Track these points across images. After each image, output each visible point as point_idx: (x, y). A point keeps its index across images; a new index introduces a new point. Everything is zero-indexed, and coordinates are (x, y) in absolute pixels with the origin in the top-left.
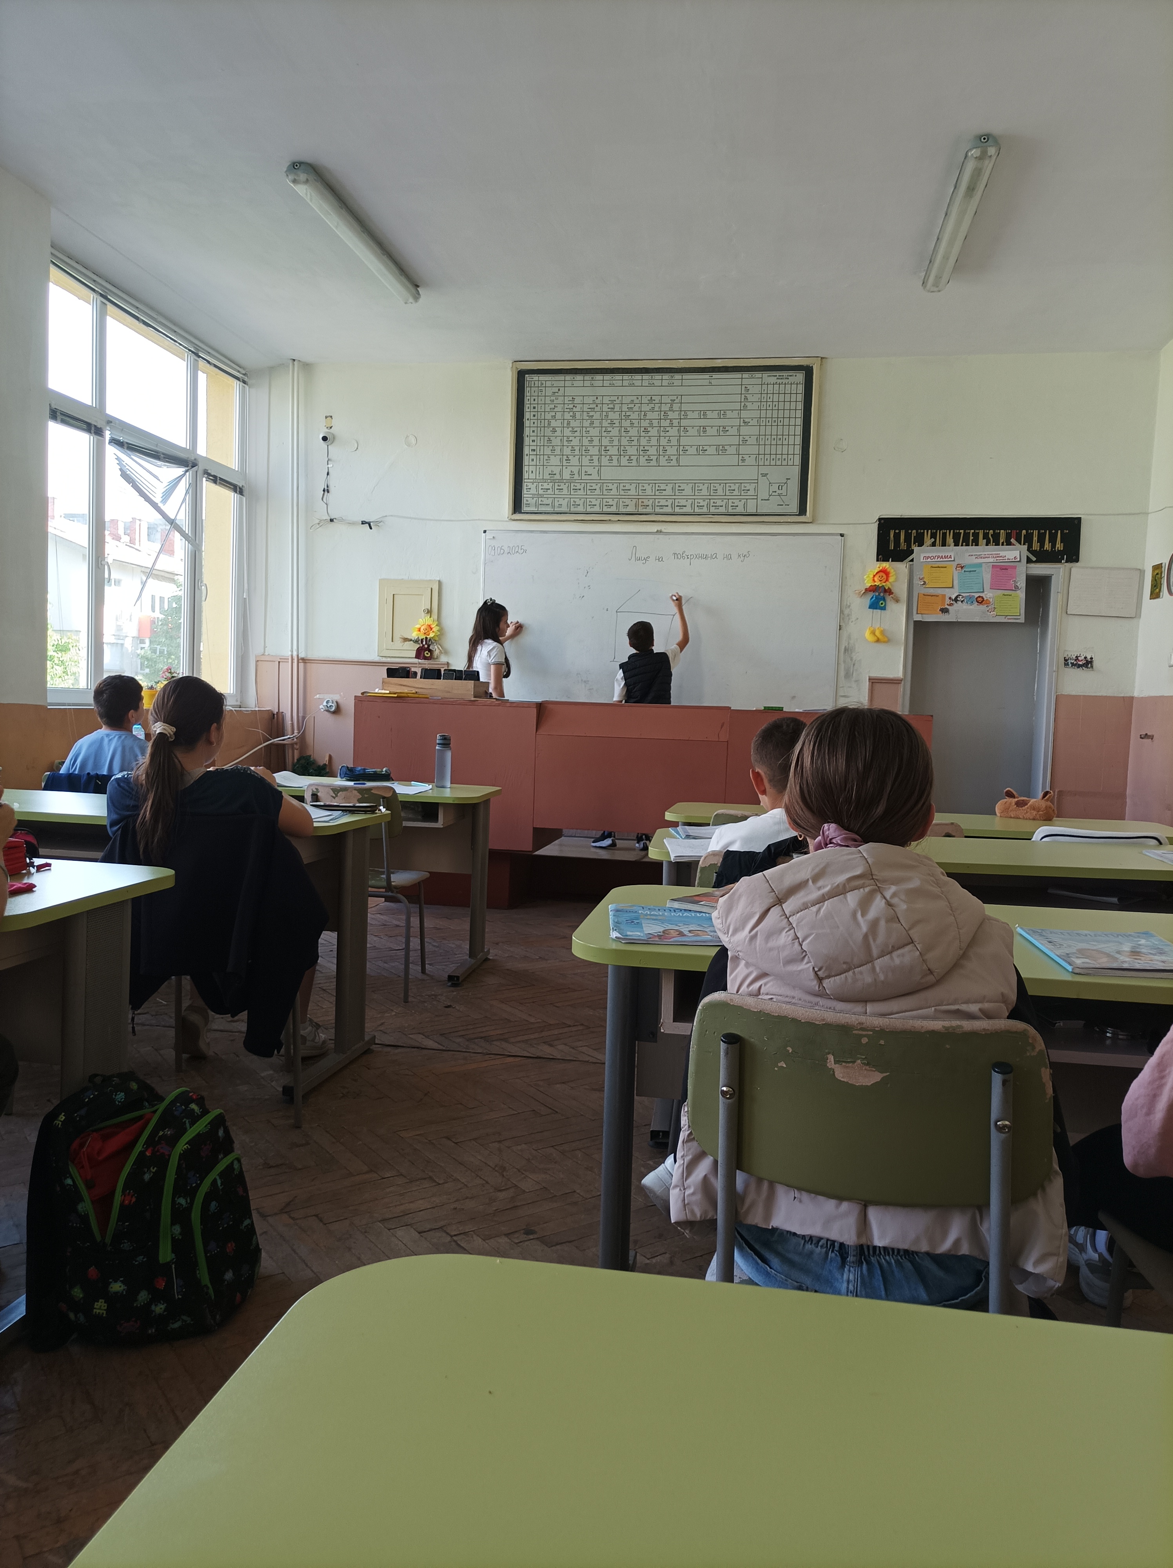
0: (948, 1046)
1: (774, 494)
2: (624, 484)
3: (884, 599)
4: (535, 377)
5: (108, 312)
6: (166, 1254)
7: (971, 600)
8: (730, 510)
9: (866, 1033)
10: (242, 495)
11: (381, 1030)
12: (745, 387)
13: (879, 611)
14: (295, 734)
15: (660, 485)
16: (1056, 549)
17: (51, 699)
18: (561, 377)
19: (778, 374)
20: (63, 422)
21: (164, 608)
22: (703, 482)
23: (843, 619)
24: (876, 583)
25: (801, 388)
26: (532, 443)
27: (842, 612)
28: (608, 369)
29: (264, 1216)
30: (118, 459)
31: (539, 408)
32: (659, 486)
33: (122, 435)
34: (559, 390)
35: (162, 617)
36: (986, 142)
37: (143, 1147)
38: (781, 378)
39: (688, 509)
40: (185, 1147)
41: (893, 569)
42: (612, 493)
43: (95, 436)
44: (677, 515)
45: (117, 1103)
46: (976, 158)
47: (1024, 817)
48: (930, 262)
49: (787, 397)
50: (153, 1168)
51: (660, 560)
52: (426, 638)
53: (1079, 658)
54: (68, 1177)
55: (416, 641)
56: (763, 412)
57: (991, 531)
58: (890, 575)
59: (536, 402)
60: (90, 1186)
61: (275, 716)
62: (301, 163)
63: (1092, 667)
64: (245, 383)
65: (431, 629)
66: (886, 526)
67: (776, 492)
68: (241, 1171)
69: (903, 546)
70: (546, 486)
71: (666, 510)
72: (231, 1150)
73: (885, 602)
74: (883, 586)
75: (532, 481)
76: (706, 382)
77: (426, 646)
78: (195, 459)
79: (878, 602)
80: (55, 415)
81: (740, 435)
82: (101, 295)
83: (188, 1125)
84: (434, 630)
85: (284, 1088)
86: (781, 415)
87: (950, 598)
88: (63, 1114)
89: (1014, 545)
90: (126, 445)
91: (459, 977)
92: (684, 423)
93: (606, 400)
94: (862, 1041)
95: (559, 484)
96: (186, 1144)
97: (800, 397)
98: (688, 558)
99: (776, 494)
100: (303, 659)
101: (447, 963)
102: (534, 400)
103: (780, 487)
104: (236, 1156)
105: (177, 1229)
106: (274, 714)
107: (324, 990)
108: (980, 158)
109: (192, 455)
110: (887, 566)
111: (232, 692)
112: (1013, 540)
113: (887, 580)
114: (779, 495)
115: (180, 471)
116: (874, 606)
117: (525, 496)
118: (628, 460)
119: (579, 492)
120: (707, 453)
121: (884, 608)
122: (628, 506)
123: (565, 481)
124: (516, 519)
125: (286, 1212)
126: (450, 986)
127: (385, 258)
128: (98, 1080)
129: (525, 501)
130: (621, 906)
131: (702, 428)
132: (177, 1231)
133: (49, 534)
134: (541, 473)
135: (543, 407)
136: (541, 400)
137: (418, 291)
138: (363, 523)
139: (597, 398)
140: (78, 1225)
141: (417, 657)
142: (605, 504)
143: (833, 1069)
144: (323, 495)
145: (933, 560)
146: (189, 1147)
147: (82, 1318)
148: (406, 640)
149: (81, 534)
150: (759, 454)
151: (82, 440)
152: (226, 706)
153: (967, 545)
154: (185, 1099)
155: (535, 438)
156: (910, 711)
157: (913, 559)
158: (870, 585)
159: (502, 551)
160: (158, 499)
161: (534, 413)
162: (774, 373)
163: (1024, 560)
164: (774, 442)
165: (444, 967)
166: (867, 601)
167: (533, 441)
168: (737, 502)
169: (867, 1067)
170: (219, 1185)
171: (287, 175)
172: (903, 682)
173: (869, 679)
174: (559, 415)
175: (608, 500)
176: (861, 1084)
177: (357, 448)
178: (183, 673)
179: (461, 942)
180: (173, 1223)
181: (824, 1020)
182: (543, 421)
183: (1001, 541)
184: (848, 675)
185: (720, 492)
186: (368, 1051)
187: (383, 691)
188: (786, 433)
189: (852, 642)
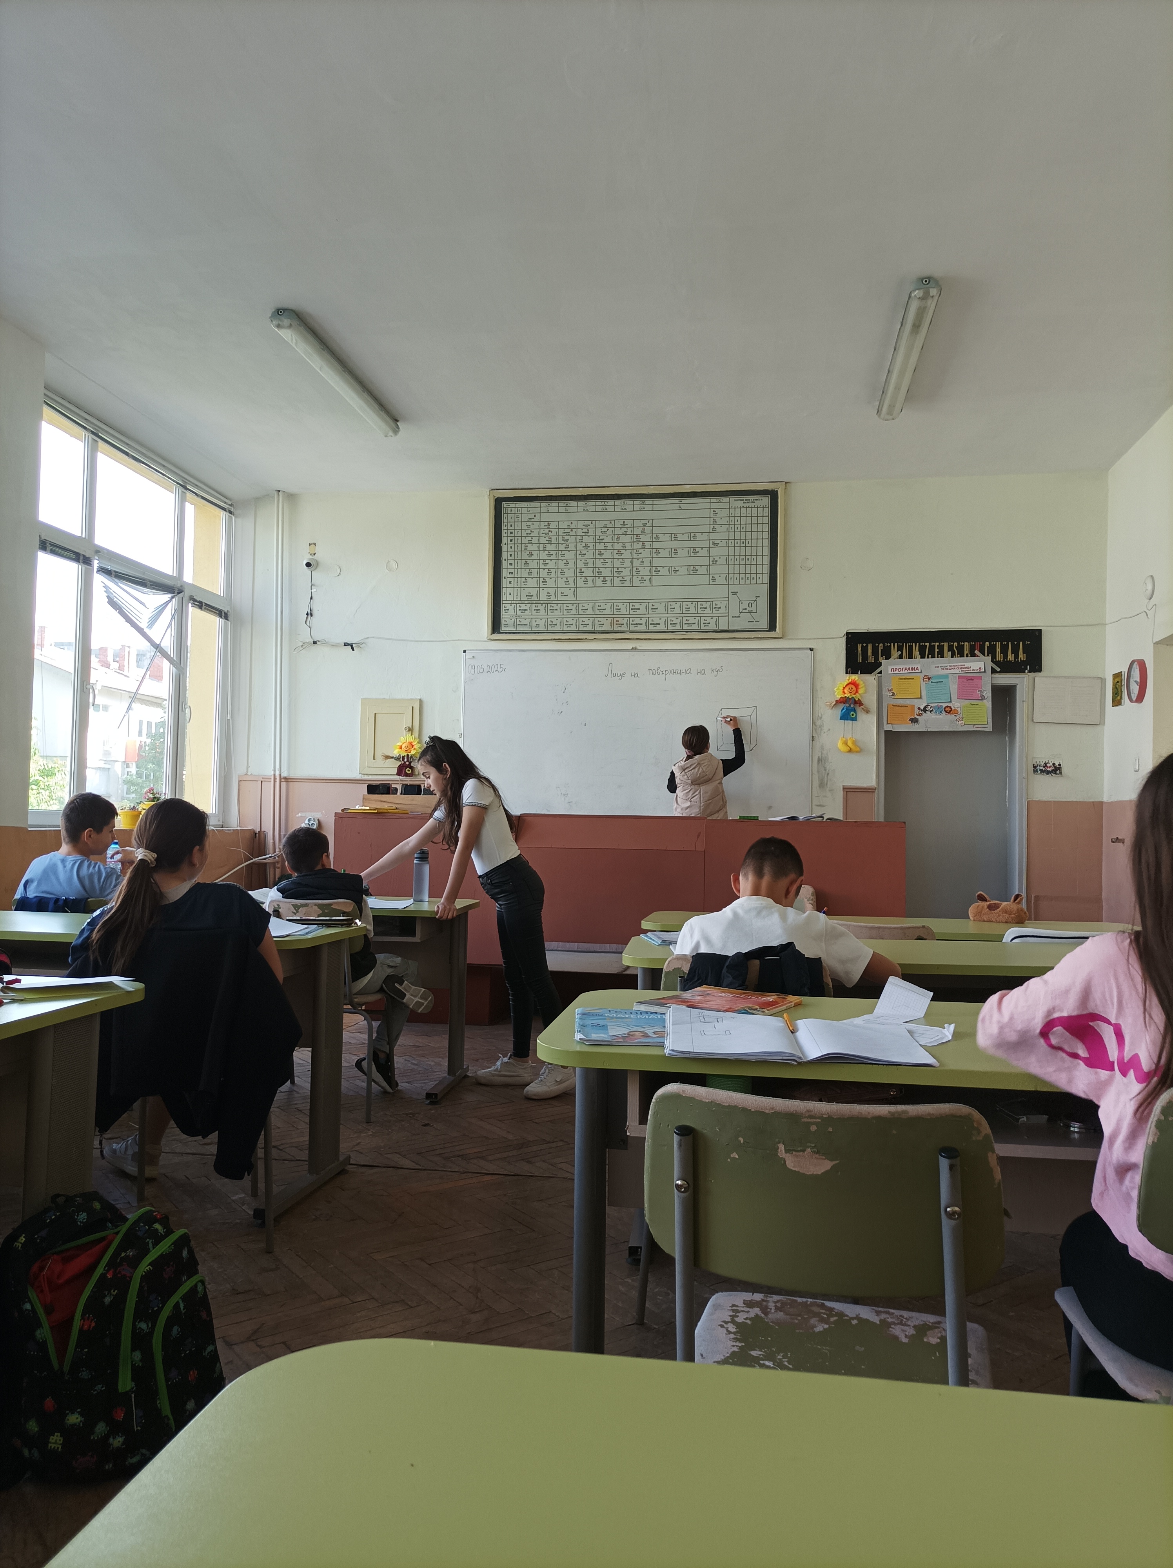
0: (894, 1132)
1: (744, 611)
2: (600, 604)
3: (855, 711)
4: (512, 504)
5: (99, 449)
6: (125, 1383)
7: (939, 710)
8: (703, 627)
9: (815, 1120)
10: (227, 620)
11: (356, 1151)
12: (714, 511)
13: (850, 722)
14: (277, 853)
15: (634, 604)
16: (1019, 659)
17: (32, 821)
18: (537, 504)
19: (744, 499)
20: (53, 552)
21: (151, 733)
22: (675, 600)
23: (815, 730)
24: (846, 695)
25: (767, 511)
26: (509, 567)
27: (814, 723)
28: (582, 495)
29: (229, 1345)
30: (105, 586)
31: (516, 533)
32: (633, 606)
33: (110, 564)
34: (535, 516)
35: (148, 741)
36: (927, 284)
37: (104, 1270)
38: (747, 502)
39: (661, 627)
40: (147, 1268)
41: (862, 681)
42: (587, 612)
43: (83, 565)
44: (651, 632)
45: (79, 1224)
46: (919, 298)
47: (996, 921)
48: (883, 392)
49: (754, 520)
50: (114, 1291)
51: (636, 676)
52: (408, 755)
53: (1048, 765)
54: (26, 1302)
55: (398, 759)
56: (732, 535)
57: (956, 644)
58: (860, 687)
59: (513, 528)
60: (49, 1311)
61: (257, 835)
62: (285, 310)
63: (1061, 773)
64: (231, 514)
65: (413, 746)
66: (853, 640)
67: (746, 609)
68: (205, 1294)
69: (871, 659)
70: (523, 607)
71: (639, 628)
72: (196, 1272)
73: (856, 713)
74: (853, 697)
75: (510, 602)
76: (676, 507)
77: (407, 763)
78: (181, 586)
79: (849, 714)
80: (44, 546)
81: (710, 556)
82: (93, 433)
83: (151, 1245)
84: (415, 747)
85: (255, 1211)
86: (749, 537)
87: (919, 708)
88: (24, 1235)
89: (978, 656)
90: (113, 573)
91: (437, 1094)
92: (655, 545)
93: (580, 525)
94: (811, 1128)
95: (536, 605)
96: (148, 1266)
97: (767, 520)
98: (663, 674)
99: (747, 611)
100: (285, 778)
101: (426, 1081)
102: (511, 526)
103: (750, 604)
104: (200, 1279)
105: (137, 1355)
106: (256, 834)
107: (300, 1110)
108: (923, 299)
109: (178, 582)
110: (857, 679)
111: (214, 812)
112: (976, 652)
113: (857, 692)
114: (750, 612)
115: (166, 597)
116: (845, 717)
117: (503, 616)
118: (602, 581)
119: (556, 613)
120: (678, 573)
121: (855, 719)
122: (603, 624)
123: (542, 602)
124: (495, 638)
125: (253, 1340)
126: (428, 1104)
127: (365, 395)
128: (61, 1200)
129: (503, 621)
130: (587, 1010)
131: (673, 549)
132: (137, 1357)
133: (35, 660)
134: (519, 594)
135: (520, 533)
136: (518, 526)
137: (398, 425)
138: (346, 644)
139: (572, 523)
140: (36, 1353)
141: (399, 773)
142: (581, 623)
143: (785, 1159)
144: (307, 618)
145: (901, 672)
146: (151, 1269)
147: (36, 1453)
148: (387, 757)
149: (67, 661)
150: (729, 574)
151: (72, 569)
152: (209, 825)
153: (933, 657)
154: (148, 1219)
155: (512, 562)
156: (885, 818)
157: (881, 671)
158: (840, 697)
159: (482, 670)
160: (143, 625)
161: (511, 538)
162: (741, 498)
163: (989, 670)
164: (743, 562)
165: (423, 1085)
166: (838, 712)
167: (511, 564)
168: (709, 620)
169: (817, 1156)
170: (182, 1308)
171: (272, 321)
172: (876, 791)
173: (843, 789)
174: (535, 540)
175: (584, 619)
176: (812, 1173)
177: (340, 573)
178: (165, 794)
179: (441, 1059)
180: (133, 1349)
181: (773, 1108)
182: (520, 545)
183: (966, 653)
184: (822, 785)
185: (692, 610)
186: (342, 1172)
187: (364, 808)
188: (754, 553)
189: (825, 752)
